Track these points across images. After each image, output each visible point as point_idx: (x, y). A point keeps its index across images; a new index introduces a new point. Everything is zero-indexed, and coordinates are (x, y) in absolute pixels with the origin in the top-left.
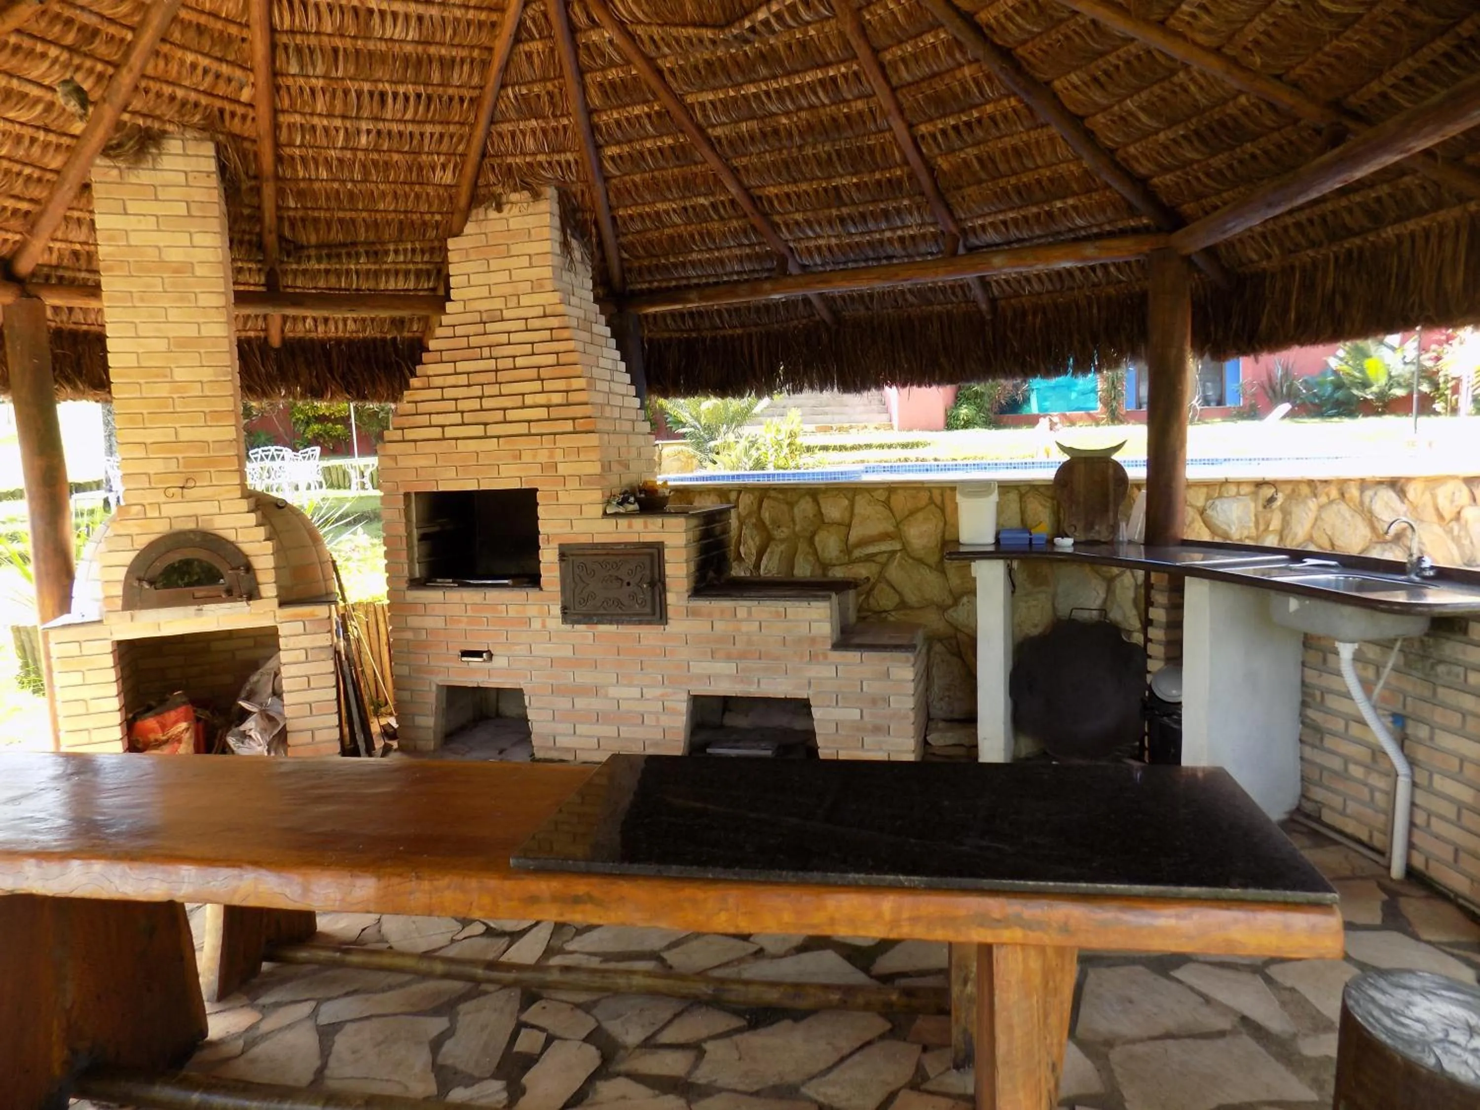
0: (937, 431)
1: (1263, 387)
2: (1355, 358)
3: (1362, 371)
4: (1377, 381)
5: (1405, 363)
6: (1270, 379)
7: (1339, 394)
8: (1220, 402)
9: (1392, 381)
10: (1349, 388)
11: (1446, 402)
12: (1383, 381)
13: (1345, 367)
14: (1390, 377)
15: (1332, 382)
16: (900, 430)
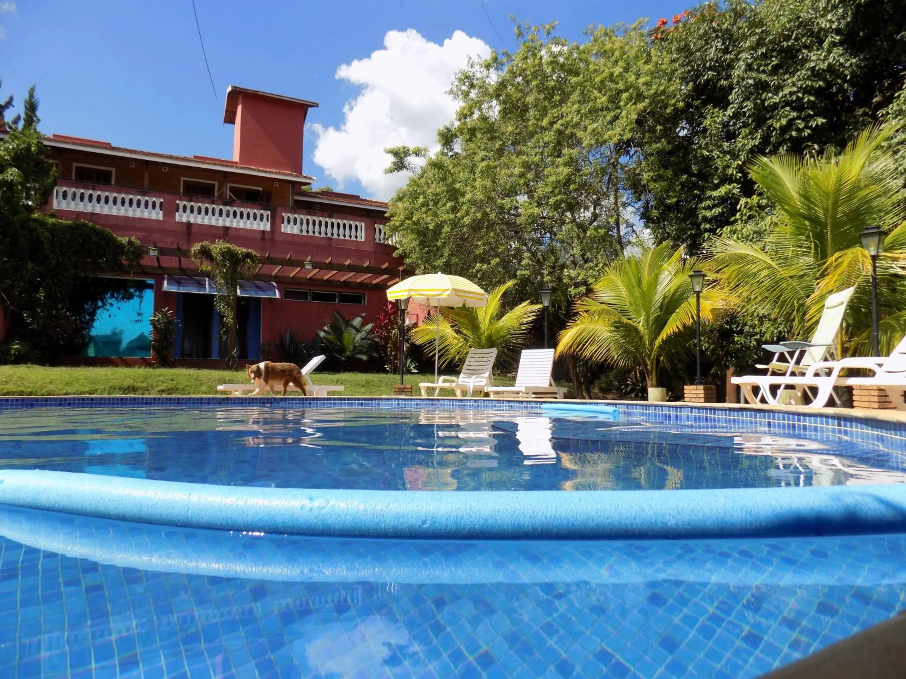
1: (276, 346)
2: (335, 332)
3: (341, 342)
4: (349, 348)
6: (282, 342)
9: (356, 349)
10: (333, 352)
12: (351, 349)
13: (330, 338)
14: (355, 347)
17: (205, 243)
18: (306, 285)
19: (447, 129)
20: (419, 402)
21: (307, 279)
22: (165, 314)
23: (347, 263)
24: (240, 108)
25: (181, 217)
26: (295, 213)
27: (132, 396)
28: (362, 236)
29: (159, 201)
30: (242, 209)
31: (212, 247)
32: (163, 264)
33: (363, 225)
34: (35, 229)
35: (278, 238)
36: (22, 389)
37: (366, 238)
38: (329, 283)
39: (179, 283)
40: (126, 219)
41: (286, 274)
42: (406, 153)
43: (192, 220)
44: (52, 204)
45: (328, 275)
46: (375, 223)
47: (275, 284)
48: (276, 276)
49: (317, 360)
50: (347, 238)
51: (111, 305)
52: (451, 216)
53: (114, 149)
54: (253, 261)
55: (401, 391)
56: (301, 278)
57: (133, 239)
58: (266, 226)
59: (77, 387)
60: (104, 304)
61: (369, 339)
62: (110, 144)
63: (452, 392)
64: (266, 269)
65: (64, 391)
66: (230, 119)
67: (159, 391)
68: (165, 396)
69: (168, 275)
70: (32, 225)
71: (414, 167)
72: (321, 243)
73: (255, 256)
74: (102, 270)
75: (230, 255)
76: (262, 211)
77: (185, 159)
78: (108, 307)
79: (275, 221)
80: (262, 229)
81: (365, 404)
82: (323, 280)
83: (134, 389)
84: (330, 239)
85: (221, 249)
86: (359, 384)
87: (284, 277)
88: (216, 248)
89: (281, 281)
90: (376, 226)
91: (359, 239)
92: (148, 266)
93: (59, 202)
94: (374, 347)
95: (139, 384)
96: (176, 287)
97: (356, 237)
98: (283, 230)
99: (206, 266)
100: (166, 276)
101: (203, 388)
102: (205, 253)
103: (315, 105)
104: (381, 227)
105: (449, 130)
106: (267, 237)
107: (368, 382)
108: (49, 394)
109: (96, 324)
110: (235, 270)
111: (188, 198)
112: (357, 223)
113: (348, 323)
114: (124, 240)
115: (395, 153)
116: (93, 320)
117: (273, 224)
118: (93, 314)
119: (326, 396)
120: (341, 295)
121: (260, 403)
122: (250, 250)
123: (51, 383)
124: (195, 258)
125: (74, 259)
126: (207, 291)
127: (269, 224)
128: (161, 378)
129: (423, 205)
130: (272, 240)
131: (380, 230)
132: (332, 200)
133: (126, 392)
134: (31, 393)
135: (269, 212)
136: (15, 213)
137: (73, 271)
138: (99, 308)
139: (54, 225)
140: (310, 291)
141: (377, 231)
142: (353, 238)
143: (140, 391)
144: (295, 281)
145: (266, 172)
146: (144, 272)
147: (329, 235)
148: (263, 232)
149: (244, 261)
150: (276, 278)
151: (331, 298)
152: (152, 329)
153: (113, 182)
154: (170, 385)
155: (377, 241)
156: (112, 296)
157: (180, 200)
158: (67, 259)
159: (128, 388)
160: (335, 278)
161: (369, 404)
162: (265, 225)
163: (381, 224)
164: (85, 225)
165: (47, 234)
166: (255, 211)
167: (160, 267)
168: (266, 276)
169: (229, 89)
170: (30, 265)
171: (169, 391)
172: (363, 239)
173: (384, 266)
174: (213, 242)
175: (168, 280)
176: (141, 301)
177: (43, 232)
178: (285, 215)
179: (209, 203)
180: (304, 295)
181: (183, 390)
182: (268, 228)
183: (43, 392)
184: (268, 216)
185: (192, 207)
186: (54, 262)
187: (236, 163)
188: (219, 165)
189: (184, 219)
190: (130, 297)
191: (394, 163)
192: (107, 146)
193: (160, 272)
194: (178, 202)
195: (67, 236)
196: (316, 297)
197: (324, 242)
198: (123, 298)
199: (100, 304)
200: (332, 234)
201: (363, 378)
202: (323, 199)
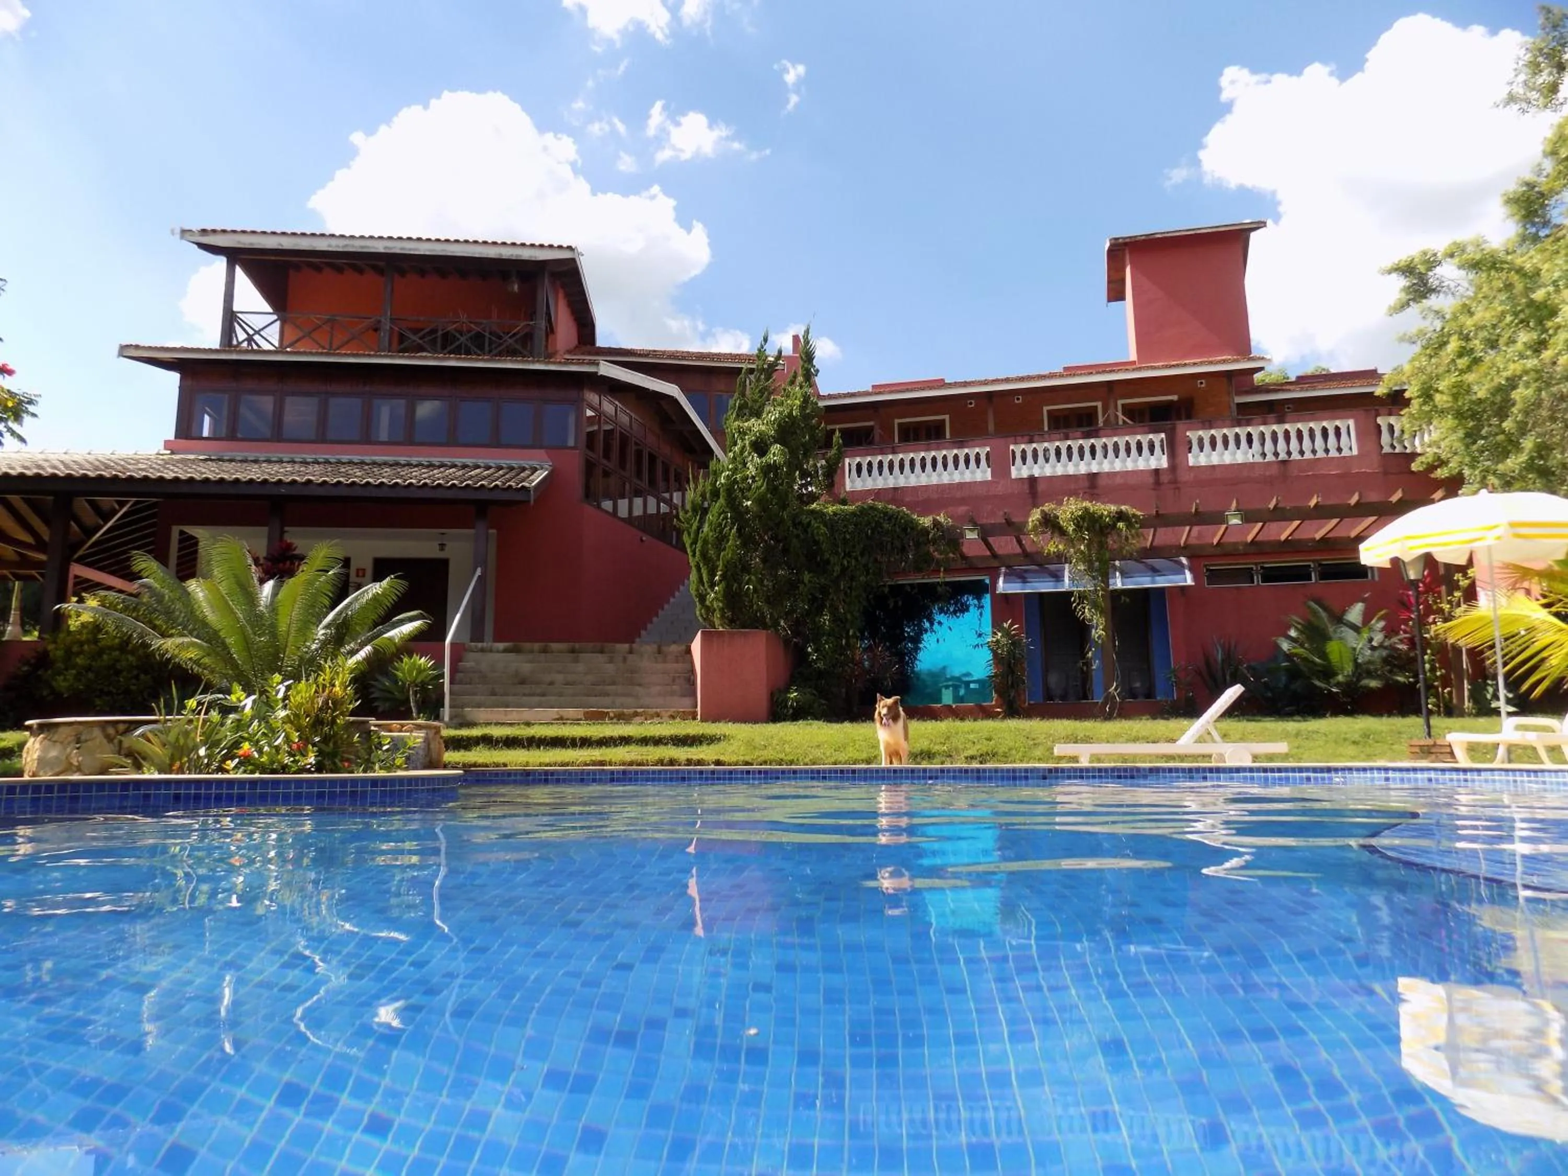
0: (756, 721)
1: (1199, 673)
2: (1310, 639)
3: (1324, 655)
4: (1342, 669)
5: (1373, 648)
6: (1208, 664)
7: (1297, 686)
8: (1149, 694)
9: (1361, 670)
10: (1309, 678)
11: (1437, 696)
12: (1349, 669)
13: (1300, 651)
14: (1357, 665)
15: (1287, 669)
16: (702, 720)
17: (1047, 507)
18: (1245, 554)
19: (1527, 184)
20: (1433, 775)
21: (1246, 544)
22: (1007, 633)
23: (1312, 503)
24: (1128, 270)
25: (1020, 471)
26: (1211, 428)
27: (924, 765)
28: (1351, 446)
29: (983, 451)
30: (1115, 439)
31: (1059, 513)
32: (1000, 552)
33: (1351, 422)
34: (809, 523)
35: (1184, 477)
36: (782, 756)
37: (1359, 448)
38: (1291, 546)
39: (1022, 578)
40: (940, 488)
41: (1207, 540)
42: (1432, 262)
43: (1036, 472)
44: (844, 485)
45: (1285, 531)
46: (1378, 415)
47: (1184, 560)
48: (1186, 546)
49: (1233, 693)
50: (1321, 454)
51: (940, 623)
52: (1531, 363)
53: (951, 385)
54: (1130, 526)
55: (1427, 751)
56: (1236, 544)
57: (941, 518)
58: (1160, 461)
59: (851, 753)
60: (932, 624)
61: (1386, 648)
62: (943, 380)
63: (1530, 752)
64: (1165, 536)
65: (833, 760)
66: (1116, 293)
67: (966, 758)
68: (975, 765)
69: (1008, 567)
70: (805, 519)
71: (1452, 285)
72: (1268, 473)
73: (1134, 515)
74: (904, 573)
75: (1088, 521)
76: (1151, 436)
77: (1052, 376)
78: (936, 626)
79: (1174, 448)
80: (1153, 467)
81: (1316, 779)
82: (1279, 541)
83: (929, 755)
84: (1284, 462)
85: (1072, 513)
86: (1345, 739)
87: (1202, 547)
88: (1065, 512)
89: (1196, 555)
90: (1379, 420)
91: (1346, 453)
92: (977, 557)
93: (852, 482)
94: (1395, 661)
95: (937, 748)
96: (1018, 585)
97: (1339, 450)
98: (1191, 463)
99: (1053, 546)
100: (1003, 569)
101: (1038, 753)
102: (1050, 523)
103: (1260, 225)
104: (1392, 420)
105: (1531, 186)
106: (1164, 479)
107: (1366, 735)
108: (814, 764)
109: (921, 655)
110: (1102, 546)
111: (1026, 438)
112: (1338, 423)
113: (1339, 619)
114: (926, 521)
115: (1407, 270)
116: (917, 649)
117: (1172, 456)
118: (917, 640)
119: (1248, 763)
120: (1320, 565)
121: (1113, 777)
122: (1123, 508)
123: (818, 746)
124: (1036, 535)
125: (863, 561)
126: (1066, 585)
127: (1165, 458)
128: (971, 737)
129: (1460, 355)
130: (1174, 481)
131: (1391, 428)
132: (1314, 389)
133: (919, 759)
134: (791, 762)
135: (1163, 435)
136: (784, 507)
137: (862, 578)
138: (926, 631)
139: (835, 514)
140: (1256, 564)
141: (1384, 429)
142: (1333, 453)
143: (938, 759)
144: (1224, 550)
145: (1177, 366)
146: (970, 565)
147: (1283, 456)
148: (1157, 472)
149: (1114, 526)
150: (1187, 550)
151: (1301, 574)
152: (991, 657)
153: (948, 435)
154: (984, 747)
155: (1387, 449)
156: (941, 611)
157: (1016, 443)
158: (853, 562)
159: (921, 753)
160: (1301, 535)
161: (1323, 779)
162: (1159, 459)
163: (1390, 414)
164: (872, 508)
165: (823, 529)
166: (1139, 437)
167: (994, 556)
168: (1171, 547)
169: (1107, 245)
170: (807, 577)
171: (983, 758)
172: (1355, 452)
173: (1395, 498)
174: (1060, 503)
175: (1006, 575)
176: (981, 614)
177: (818, 528)
178: (1193, 435)
179: (1060, 440)
180: (1248, 575)
181: (1005, 755)
182: (1164, 463)
183: (807, 760)
184: (1162, 441)
185: (1035, 452)
186: (837, 568)
187: (1133, 363)
188: (1098, 373)
189: (1025, 473)
190: (964, 609)
191: (1407, 290)
192: (941, 384)
193: (995, 564)
194: (1012, 447)
195: (851, 528)
196: (1270, 575)
197: (1274, 471)
198: (955, 612)
199: (927, 625)
200: (1289, 453)
201: (1357, 727)
202: (1294, 391)
